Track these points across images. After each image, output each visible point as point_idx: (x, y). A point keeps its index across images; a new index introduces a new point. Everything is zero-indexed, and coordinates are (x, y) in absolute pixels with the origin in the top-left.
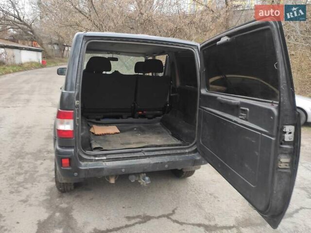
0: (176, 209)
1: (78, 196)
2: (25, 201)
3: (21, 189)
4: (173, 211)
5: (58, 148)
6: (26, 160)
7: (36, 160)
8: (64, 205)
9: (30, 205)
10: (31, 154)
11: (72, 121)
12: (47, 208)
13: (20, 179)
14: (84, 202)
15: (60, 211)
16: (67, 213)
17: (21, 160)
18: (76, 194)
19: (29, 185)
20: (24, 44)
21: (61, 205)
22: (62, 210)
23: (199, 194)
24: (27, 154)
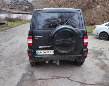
0: (72, 76)
1: (37, 68)
2: (20, 67)
3: (20, 64)
4: (70, 76)
5: (28, 49)
6: (23, 55)
7: (26, 55)
8: (32, 70)
9: (22, 69)
10: (25, 53)
11: (32, 40)
12: (27, 70)
13: (20, 61)
14: (39, 70)
15: (30, 72)
16: (32, 73)
17: (22, 55)
18: (37, 67)
19: (22, 63)
20: (29, 12)
21: (31, 70)
22: (31, 71)
23: (84, 72)
24: (24, 53)
